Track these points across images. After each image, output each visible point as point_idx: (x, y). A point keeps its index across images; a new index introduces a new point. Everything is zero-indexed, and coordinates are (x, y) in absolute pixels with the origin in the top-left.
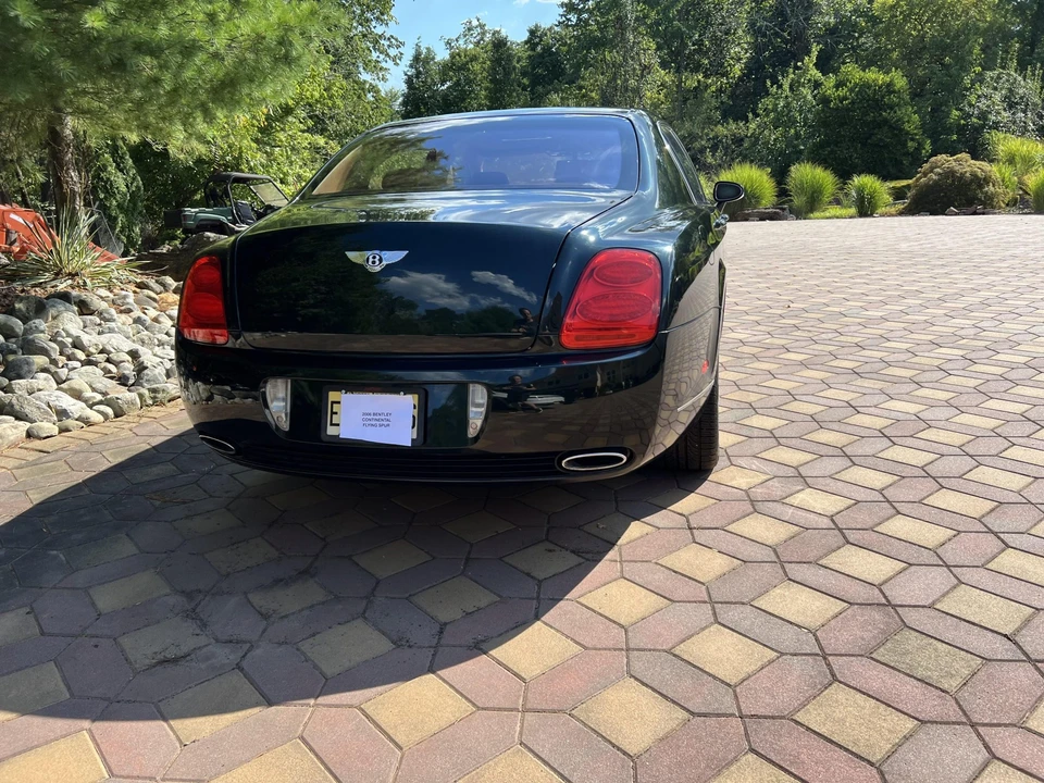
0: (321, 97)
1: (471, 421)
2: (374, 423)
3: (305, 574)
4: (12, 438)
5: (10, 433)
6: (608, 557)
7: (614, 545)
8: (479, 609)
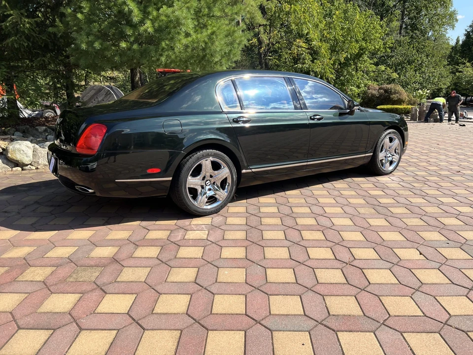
0: (380, 47)
7: (119, 224)
8: (59, 224)
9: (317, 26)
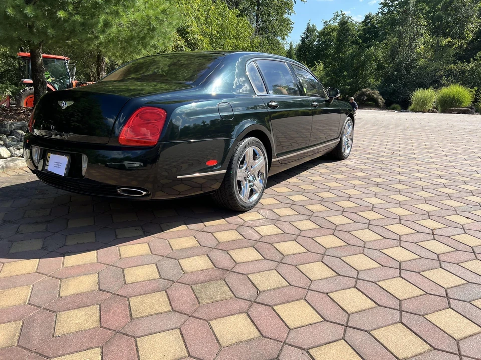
1: (83, 169)
2: (57, 166)
3: (48, 222)
4: (21, 166)
5: (20, 164)
6: (153, 236)
7: (163, 231)
8: (84, 243)
9: (199, 19)
